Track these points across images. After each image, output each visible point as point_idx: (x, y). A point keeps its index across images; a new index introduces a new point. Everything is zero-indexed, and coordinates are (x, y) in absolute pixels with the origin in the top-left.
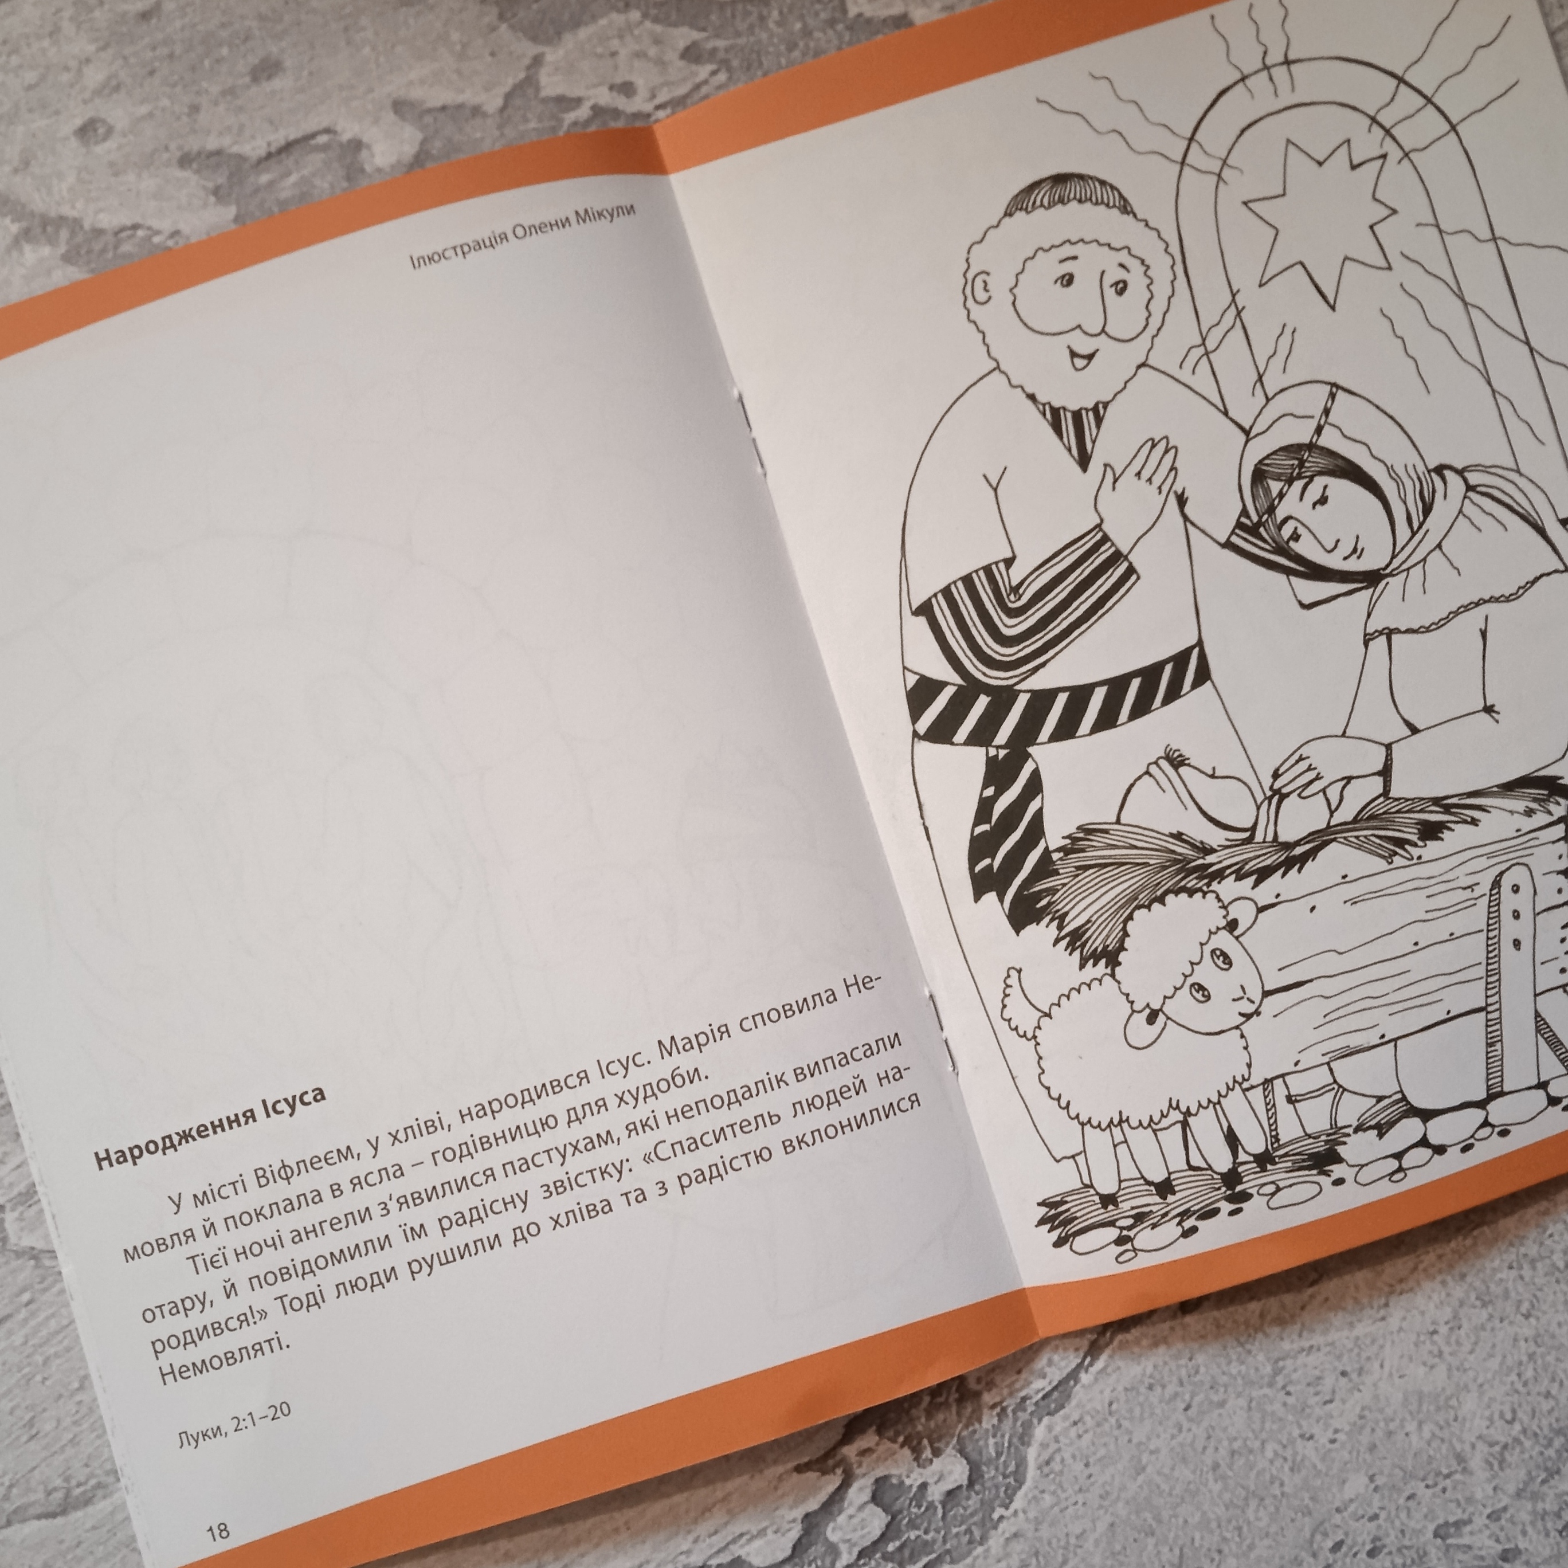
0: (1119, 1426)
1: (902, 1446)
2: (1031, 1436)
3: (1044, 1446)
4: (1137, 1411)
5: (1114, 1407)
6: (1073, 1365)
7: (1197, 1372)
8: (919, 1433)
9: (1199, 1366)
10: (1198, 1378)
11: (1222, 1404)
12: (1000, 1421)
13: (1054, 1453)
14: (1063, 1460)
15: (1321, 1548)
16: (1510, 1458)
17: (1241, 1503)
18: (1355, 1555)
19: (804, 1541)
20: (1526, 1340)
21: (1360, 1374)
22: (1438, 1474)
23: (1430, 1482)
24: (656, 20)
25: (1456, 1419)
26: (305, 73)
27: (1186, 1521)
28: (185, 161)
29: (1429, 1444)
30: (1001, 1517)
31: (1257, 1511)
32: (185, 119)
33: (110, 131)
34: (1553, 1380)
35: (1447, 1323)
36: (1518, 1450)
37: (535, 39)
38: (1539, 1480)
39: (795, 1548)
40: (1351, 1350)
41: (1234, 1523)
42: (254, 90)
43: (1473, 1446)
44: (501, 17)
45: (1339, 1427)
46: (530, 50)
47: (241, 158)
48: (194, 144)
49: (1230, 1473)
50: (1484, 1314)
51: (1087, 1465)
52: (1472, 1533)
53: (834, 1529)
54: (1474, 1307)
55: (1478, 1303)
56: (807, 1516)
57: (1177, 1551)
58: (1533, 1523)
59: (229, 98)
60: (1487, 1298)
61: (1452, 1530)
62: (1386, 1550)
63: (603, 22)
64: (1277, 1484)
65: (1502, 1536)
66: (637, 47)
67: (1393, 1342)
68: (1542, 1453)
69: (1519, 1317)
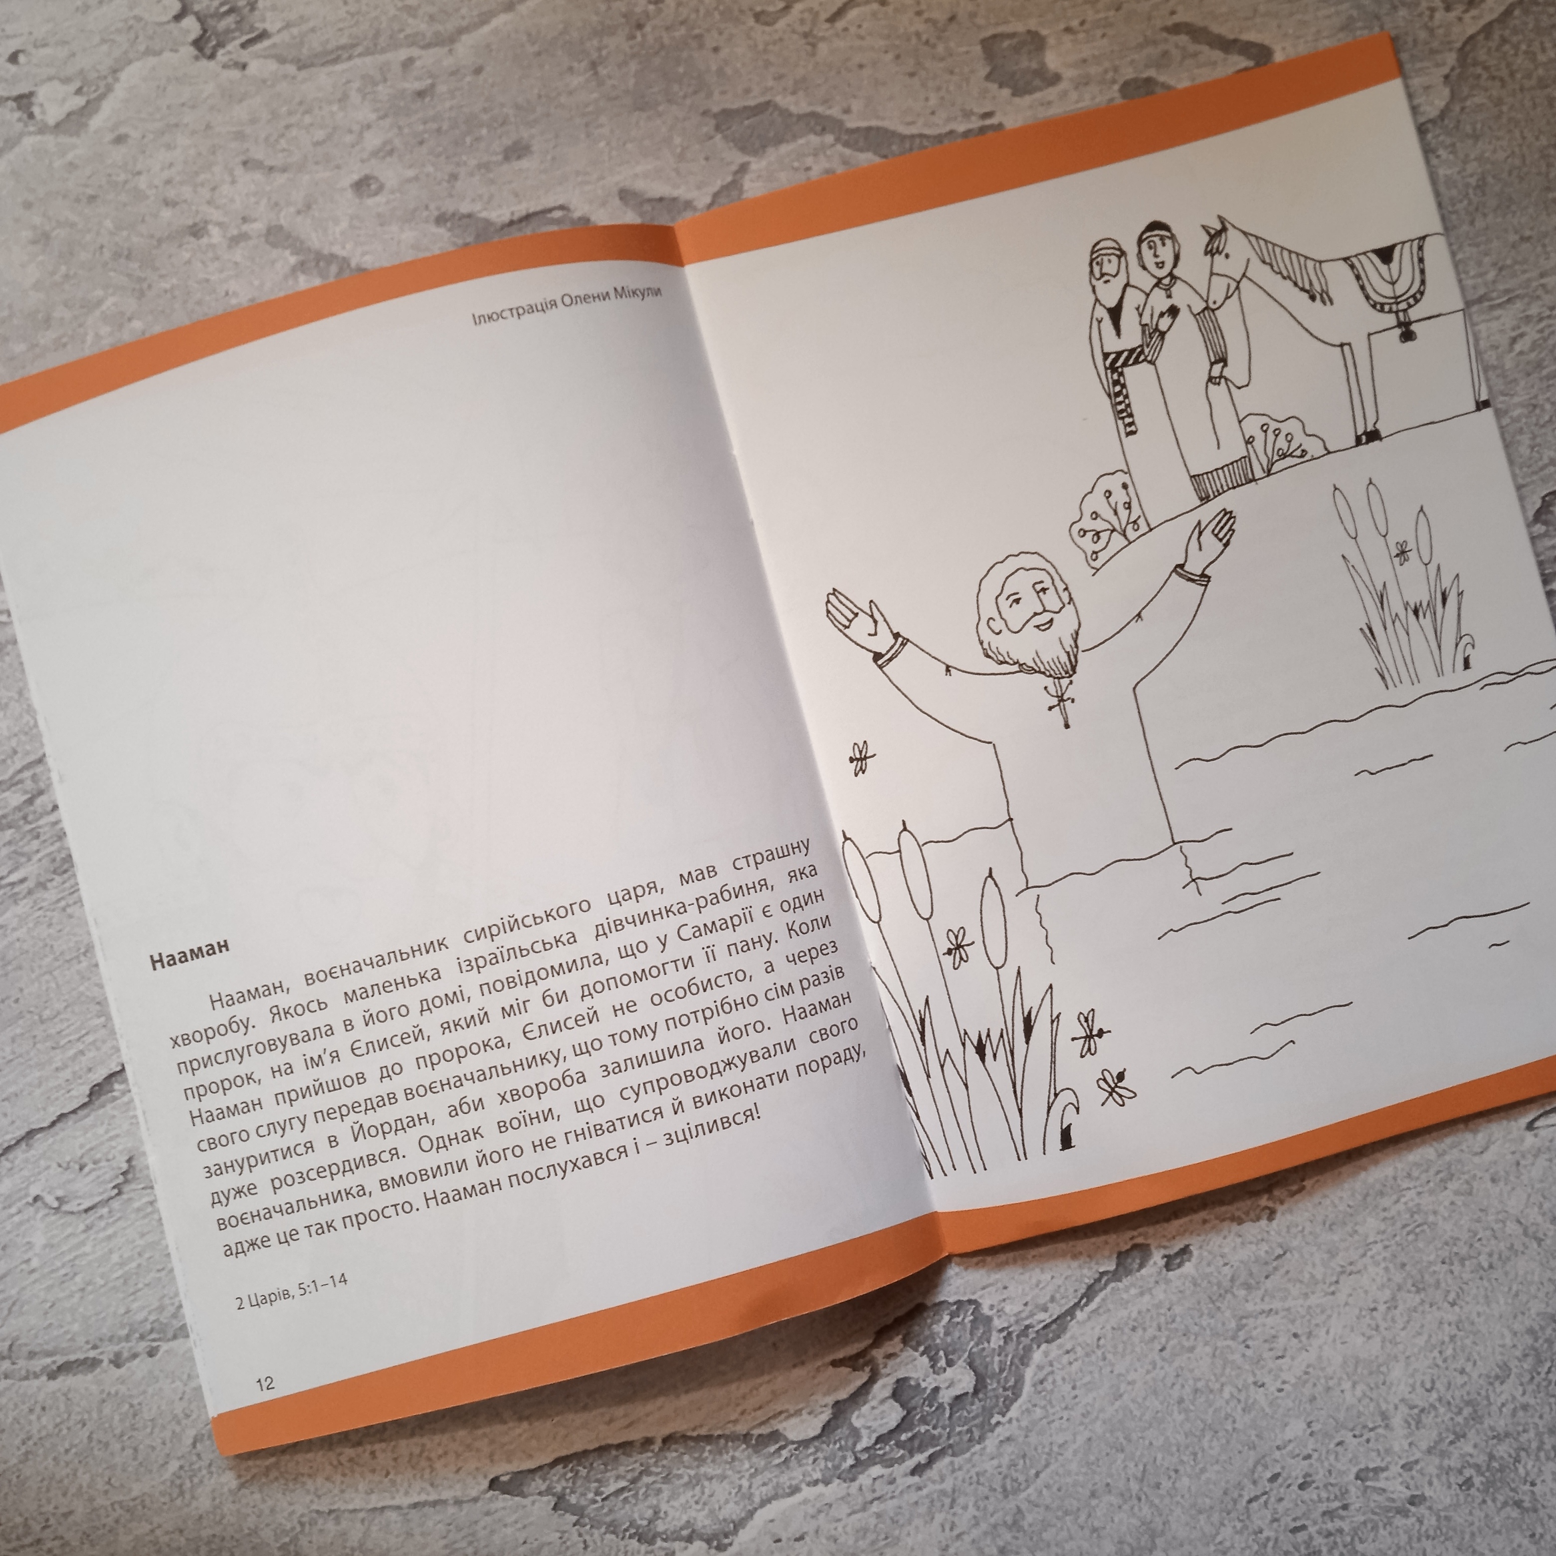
0: (1104, 1359)
1: (922, 1354)
2: (1030, 1359)
3: (1040, 1368)
4: (1120, 1348)
5: (1102, 1342)
6: (1072, 1304)
7: (1173, 1321)
8: (936, 1345)
9: (1175, 1316)
10: (1174, 1326)
11: (1192, 1349)
12: (1005, 1342)
13: (1049, 1374)
14: (1054, 1382)
15: (1261, 1477)
16: (1427, 1420)
17: (1198, 1433)
18: (1289, 1486)
19: (832, 1423)
20: (1450, 1324)
21: (1308, 1338)
22: (1365, 1427)
23: (1357, 1433)
24: (846, 144)
25: (1384, 1384)
26: (549, 157)
27: (1151, 1444)
28: (441, 220)
29: (1360, 1401)
30: (998, 1423)
31: (1211, 1441)
32: (445, 184)
33: (381, 188)
34: (1468, 1360)
35: (1385, 1303)
36: (1433, 1414)
37: (743, 149)
38: (1448, 1441)
39: (824, 1428)
40: (1303, 1317)
41: (1191, 1449)
42: (505, 167)
43: (1396, 1408)
44: (718, 128)
45: (1287, 1379)
46: (740, 158)
47: (488, 223)
48: (449, 206)
49: (1192, 1407)
50: (1417, 1299)
51: (1074, 1388)
52: (1387, 1479)
53: (858, 1417)
54: (1409, 1292)
55: (1413, 1289)
56: (837, 1403)
57: (1141, 1467)
58: (1438, 1476)
59: (483, 171)
60: (1421, 1286)
61: (1371, 1474)
62: (1314, 1485)
63: (801, 141)
64: (1230, 1420)
65: (1412, 1483)
66: (827, 165)
67: (1339, 1314)
68: (1452, 1419)
69: (1446, 1305)
